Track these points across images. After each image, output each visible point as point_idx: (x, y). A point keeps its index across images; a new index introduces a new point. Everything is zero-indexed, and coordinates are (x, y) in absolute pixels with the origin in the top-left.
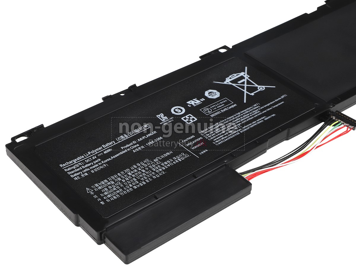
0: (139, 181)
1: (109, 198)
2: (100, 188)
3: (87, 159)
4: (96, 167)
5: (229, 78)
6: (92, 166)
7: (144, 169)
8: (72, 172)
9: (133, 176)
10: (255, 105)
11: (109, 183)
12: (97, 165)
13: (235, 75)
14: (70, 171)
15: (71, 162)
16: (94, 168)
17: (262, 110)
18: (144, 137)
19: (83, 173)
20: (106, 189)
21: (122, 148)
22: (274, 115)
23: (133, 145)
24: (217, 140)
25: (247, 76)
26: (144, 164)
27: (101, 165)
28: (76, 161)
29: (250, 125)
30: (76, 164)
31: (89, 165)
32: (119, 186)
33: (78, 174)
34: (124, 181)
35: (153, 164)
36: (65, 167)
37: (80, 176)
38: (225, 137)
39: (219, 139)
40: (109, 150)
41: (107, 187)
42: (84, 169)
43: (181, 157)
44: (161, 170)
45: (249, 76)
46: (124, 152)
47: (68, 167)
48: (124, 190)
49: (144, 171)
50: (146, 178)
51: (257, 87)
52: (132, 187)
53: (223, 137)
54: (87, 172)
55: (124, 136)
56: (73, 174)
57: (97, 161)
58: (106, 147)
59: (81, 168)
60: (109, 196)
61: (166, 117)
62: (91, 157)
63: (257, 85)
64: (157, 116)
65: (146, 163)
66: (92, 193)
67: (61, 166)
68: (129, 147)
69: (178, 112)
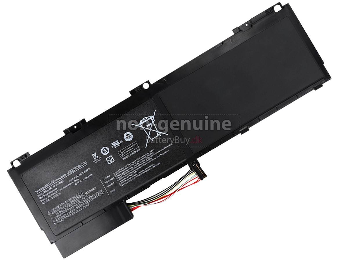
0: (75, 208)
1: (59, 221)
2: (55, 212)
3: (50, 187)
4: (54, 195)
5: (142, 121)
6: (52, 193)
7: (79, 200)
8: (42, 198)
9: (73, 204)
10: (151, 151)
11: (60, 209)
12: (55, 193)
13: (147, 118)
14: (41, 196)
15: (41, 189)
16: (53, 195)
17: (154, 157)
18: (82, 173)
19: (47, 199)
20: (58, 213)
21: (69, 180)
22: (159, 163)
23: (75, 179)
24: (122, 182)
25: (154, 120)
26: (79, 196)
27: (57, 193)
28: (44, 189)
29: (143, 171)
30: (44, 191)
31: (51, 192)
32: (65, 211)
33: (45, 199)
34: (67, 207)
35: (84, 196)
36: (38, 193)
37: (45, 201)
38: (127, 180)
39: (123, 181)
40: (63, 181)
41: (58, 212)
42: (48, 196)
43: (100, 193)
44: (88, 202)
45: (155, 121)
46: (70, 184)
47: (39, 193)
48: (67, 215)
49: (79, 201)
50: (79, 207)
51: (157, 132)
52: (71, 214)
53: (126, 179)
54: (49, 198)
55: (71, 170)
56: (42, 199)
57: (55, 190)
58: (61, 179)
59: (46, 195)
60: (59, 219)
61: (97, 156)
62: (52, 186)
63: (157, 131)
64: (92, 154)
65: (81, 195)
66: (51, 216)
67: (36, 192)
68: (73, 181)
69: (105, 152)
